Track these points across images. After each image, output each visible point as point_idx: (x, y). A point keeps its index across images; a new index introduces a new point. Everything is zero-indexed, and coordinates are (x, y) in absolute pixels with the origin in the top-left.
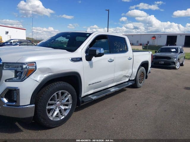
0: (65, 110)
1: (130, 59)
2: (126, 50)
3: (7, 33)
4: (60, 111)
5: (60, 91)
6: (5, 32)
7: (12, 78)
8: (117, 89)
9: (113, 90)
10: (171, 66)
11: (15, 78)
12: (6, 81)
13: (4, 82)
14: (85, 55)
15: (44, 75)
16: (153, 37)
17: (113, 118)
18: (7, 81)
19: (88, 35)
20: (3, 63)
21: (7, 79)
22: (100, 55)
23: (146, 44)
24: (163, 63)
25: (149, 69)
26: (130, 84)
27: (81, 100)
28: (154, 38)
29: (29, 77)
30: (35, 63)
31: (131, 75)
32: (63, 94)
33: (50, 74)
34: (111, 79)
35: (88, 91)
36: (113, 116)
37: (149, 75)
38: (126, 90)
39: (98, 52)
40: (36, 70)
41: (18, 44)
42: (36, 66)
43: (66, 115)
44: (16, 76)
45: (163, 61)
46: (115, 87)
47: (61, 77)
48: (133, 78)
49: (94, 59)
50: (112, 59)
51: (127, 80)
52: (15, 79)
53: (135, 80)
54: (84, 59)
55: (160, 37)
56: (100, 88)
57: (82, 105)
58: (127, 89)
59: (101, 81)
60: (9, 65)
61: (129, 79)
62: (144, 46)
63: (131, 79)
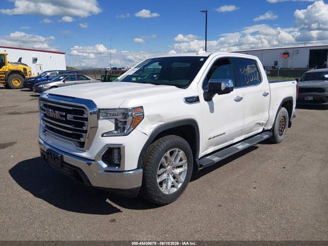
0: (180, 173)
1: (266, 95)
2: (258, 81)
3: (35, 60)
4: (174, 177)
5: (168, 152)
6: (32, 60)
7: (111, 130)
8: (247, 145)
9: (240, 147)
10: (325, 103)
11: (115, 130)
12: (102, 136)
13: (100, 137)
14: (203, 92)
15: (153, 124)
16: (285, 54)
17: (255, 188)
18: (105, 135)
19: (202, 60)
20: (100, 109)
21: (105, 133)
22: (228, 90)
23: (272, 67)
24: (311, 98)
25: (294, 110)
26: (266, 136)
27: (198, 163)
28: (287, 55)
29: (136, 128)
30: (142, 107)
31: (267, 121)
32: (171, 153)
33: (160, 123)
34: (238, 130)
35: (207, 150)
36: (254, 185)
37: (292, 120)
38: (257, 147)
39: (223, 86)
40: (143, 118)
41: (62, 78)
42: (143, 112)
43: (183, 180)
44: (117, 128)
45: (311, 95)
46: (242, 142)
47: (174, 128)
48: (270, 127)
49: (217, 98)
50: (241, 96)
51: (261, 130)
52: (115, 132)
53: (272, 130)
54: (202, 98)
55: (297, 52)
56: (222, 145)
57: (200, 169)
58: (258, 145)
59: (224, 133)
60: (107, 113)
61: (264, 129)
62: (269, 71)
63: (266, 128)
